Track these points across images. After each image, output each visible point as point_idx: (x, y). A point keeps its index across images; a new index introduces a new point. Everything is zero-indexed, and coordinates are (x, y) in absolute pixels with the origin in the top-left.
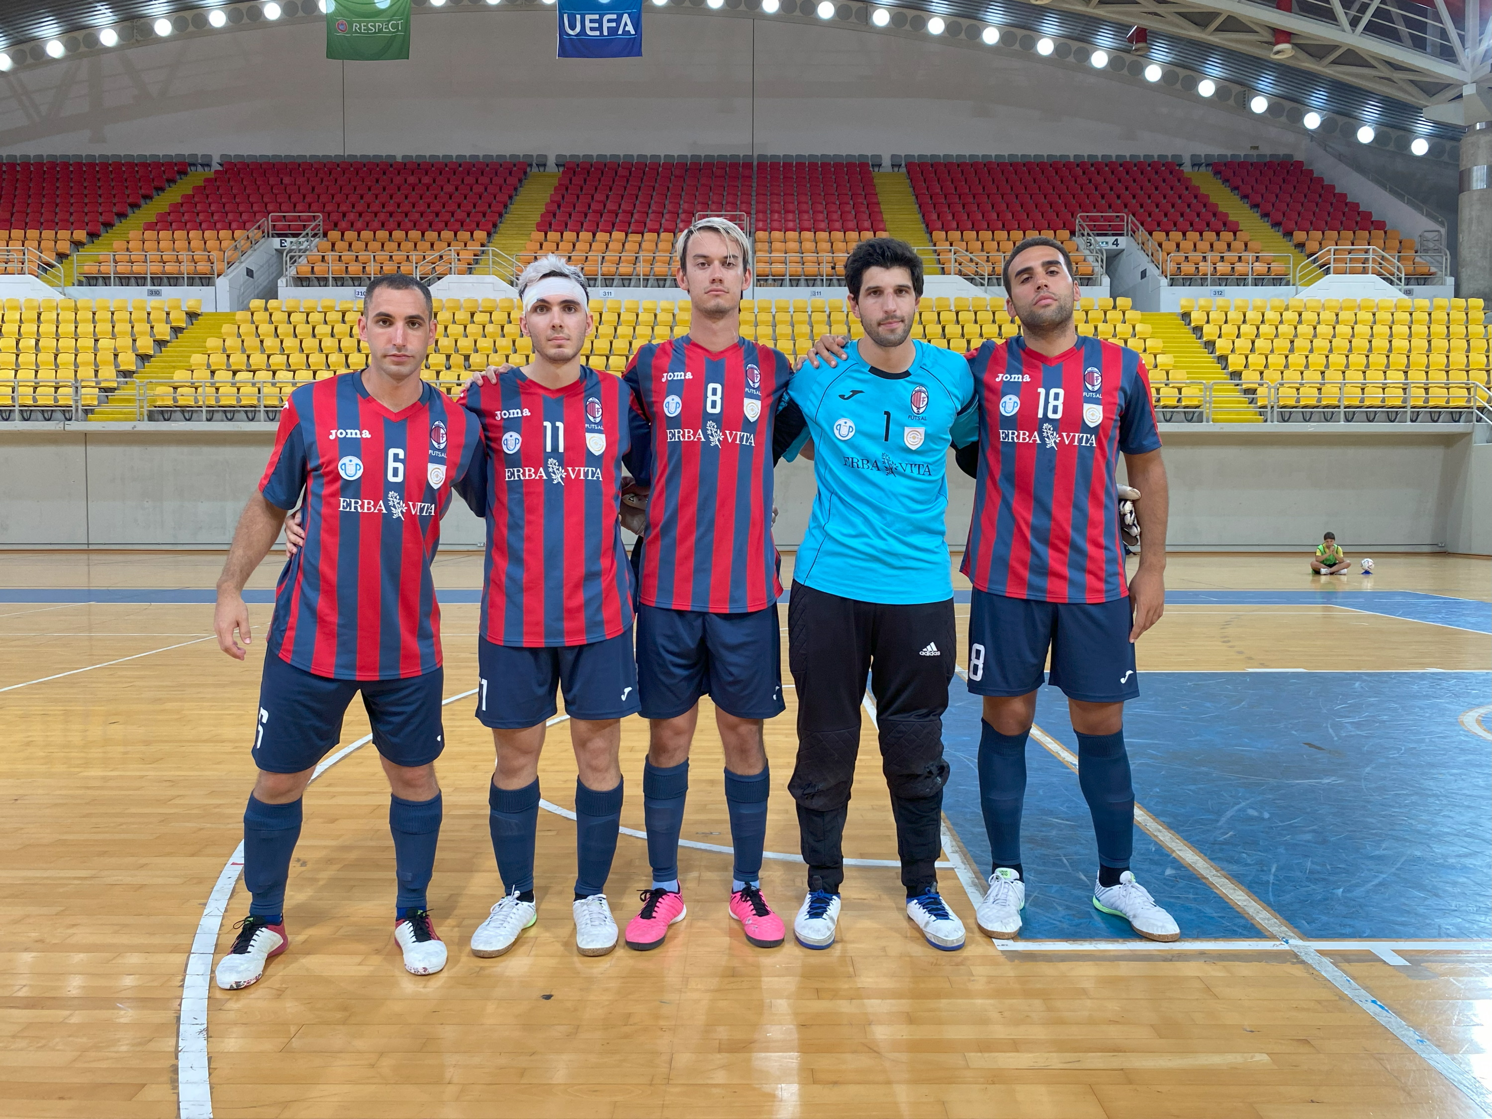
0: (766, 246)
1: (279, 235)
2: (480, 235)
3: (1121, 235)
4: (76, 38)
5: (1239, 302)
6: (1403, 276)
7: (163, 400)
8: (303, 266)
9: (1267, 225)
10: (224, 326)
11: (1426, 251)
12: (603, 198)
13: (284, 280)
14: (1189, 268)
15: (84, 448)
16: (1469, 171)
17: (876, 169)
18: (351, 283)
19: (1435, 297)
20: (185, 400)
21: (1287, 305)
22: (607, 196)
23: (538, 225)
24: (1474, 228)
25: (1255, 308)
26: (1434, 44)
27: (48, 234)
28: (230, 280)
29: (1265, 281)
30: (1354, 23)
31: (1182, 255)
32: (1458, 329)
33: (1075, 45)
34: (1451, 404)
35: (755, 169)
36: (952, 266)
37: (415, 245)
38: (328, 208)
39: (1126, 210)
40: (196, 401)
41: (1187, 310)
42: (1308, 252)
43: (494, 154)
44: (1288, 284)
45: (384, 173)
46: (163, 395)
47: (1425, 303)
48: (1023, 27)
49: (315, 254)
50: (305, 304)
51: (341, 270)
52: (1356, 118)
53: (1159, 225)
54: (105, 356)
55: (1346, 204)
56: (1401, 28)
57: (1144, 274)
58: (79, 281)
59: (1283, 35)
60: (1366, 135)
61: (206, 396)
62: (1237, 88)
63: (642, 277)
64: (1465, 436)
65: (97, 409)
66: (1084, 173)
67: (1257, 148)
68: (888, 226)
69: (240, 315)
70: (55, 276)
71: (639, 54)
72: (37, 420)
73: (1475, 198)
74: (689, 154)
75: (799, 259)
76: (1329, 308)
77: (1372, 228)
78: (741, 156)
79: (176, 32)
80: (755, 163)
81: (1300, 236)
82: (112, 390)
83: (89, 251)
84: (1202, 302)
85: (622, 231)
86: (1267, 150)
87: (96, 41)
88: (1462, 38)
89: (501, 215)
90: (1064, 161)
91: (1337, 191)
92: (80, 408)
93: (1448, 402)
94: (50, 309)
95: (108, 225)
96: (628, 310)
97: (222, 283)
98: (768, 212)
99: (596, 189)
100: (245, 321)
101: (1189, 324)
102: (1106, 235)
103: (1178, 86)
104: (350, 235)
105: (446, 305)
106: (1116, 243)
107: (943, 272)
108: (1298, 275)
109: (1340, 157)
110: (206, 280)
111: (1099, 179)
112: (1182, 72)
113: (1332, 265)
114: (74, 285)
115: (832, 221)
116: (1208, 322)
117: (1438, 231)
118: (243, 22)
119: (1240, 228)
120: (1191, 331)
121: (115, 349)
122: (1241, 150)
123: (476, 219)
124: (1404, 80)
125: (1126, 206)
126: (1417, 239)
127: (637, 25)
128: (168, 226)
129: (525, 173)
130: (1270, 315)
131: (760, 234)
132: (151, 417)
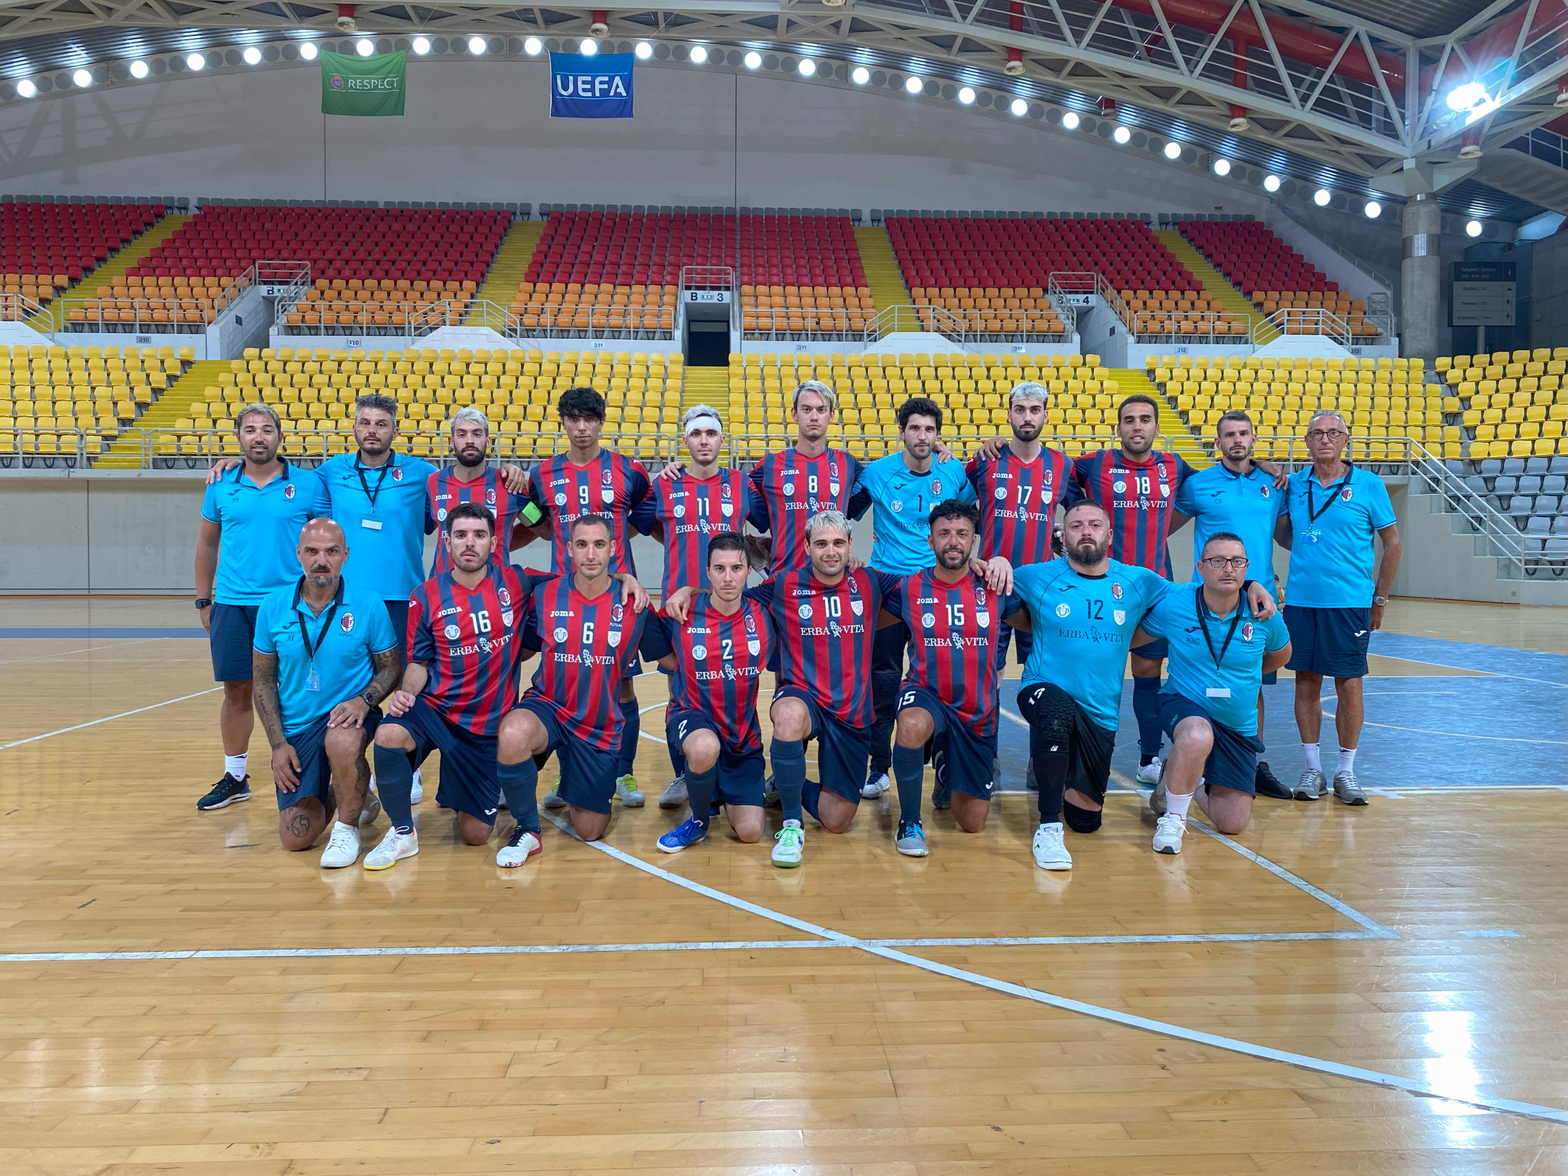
0: (752, 300)
1: (265, 283)
2: (469, 285)
3: (1091, 293)
4: (48, 79)
5: (1200, 359)
6: (1350, 337)
7: (167, 449)
8: (293, 315)
9: (1228, 285)
10: (221, 375)
11: (1374, 313)
12: (589, 248)
13: (276, 329)
14: (1154, 326)
15: (85, 494)
16: (1411, 238)
17: (856, 224)
18: (342, 332)
19: (1382, 356)
20: (188, 448)
21: (1245, 363)
22: (594, 247)
23: (526, 275)
24: (1416, 292)
25: (1215, 366)
26: (1378, 120)
27: (28, 278)
28: (221, 329)
29: (1225, 340)
30: (1304, 99)
31: (1148, 313)
32: (1399, 388)
33: (1047, 107)
34: (1390, 458)
35: (738, 221)
36: (932, 323)
37: (405, 294)
38: (314, 255)
39: (1097, 268)
40: (201, 448)
41: (1152, 367)
42: (1266, 311)
43: (478, 202)
44: (1246, 343)
45: (368, 220)
46: (166, 443)
47: (1370, 362)
48: (998, 89)
49: (304, 303)
50: (301, 353)
51: (332, 320)
52: (1312, 182)
53: (1127, 283)
54: (104, 404)
55: (1303, 265)
56: (1349, 106)
57: (1112, 331)
58: (65, 327)
59: (1238, 110)
60: (1322, 198)
61: (211, 445)
62: (1201, 152)
63: (632, 330)
64: (1404, 487)
65: (100, 457)
66: (1057, 230)
67: (1220, 208)
68: (869, 282)
69: (236, 364)
70: (41, 321)
71: (630, 115)
72: (39, 468)
73: (1416, 264)
74: (673, 206)
75: (784, 314)
76: (1283, 366)
77: (1326, 289)
78: (724, 208)
79: (153, 75)
80: (738, 216)
81: (1258, 296)
82: (114, 438)
83: (72, 296)
84: (1166, 359)
85: (610, 283)
86: (1230, 211)
87: (70, 82)
88: (1403, 117)
89: (488, 265)
90: (1038, 218)
91: (1294, 252)
92: (85, 456)
93: (1387, 456)
94: (39, 356)
95: (88, 269)
96: (621, 362)
97: (213, 331)
98: (753, 265)
99: (582, 239)
100: (241, 370)
101: (1154, 380)
102: (1077, 293)
103: (1146, 147)
104: (339, 283)
105: (441, 355)
106: (1086, 301)
107: (923, 329)
108: (1255, 335)
109: (1298, 220)
110: (196, 328)
111: (1071, 237)
112: (1150, 135)
113: (1285, 326)
114: (60, 331)
115: (816, 276)
116: (1171, 379)
117: (1385, 294)
118: (222, 66)
119: (1203, 287)
120: (1155, 387)
121: (112, 397)
122: (1206, 211)
123: (463, 269)
124: (1350, 153)
125: (1096, 264)
126: (1365, 301)
127: (628, 87)
128: (152, 272)
129: (510, 221)
130: (1229, 373)
131: (747, 289)
132: (156, 465)
